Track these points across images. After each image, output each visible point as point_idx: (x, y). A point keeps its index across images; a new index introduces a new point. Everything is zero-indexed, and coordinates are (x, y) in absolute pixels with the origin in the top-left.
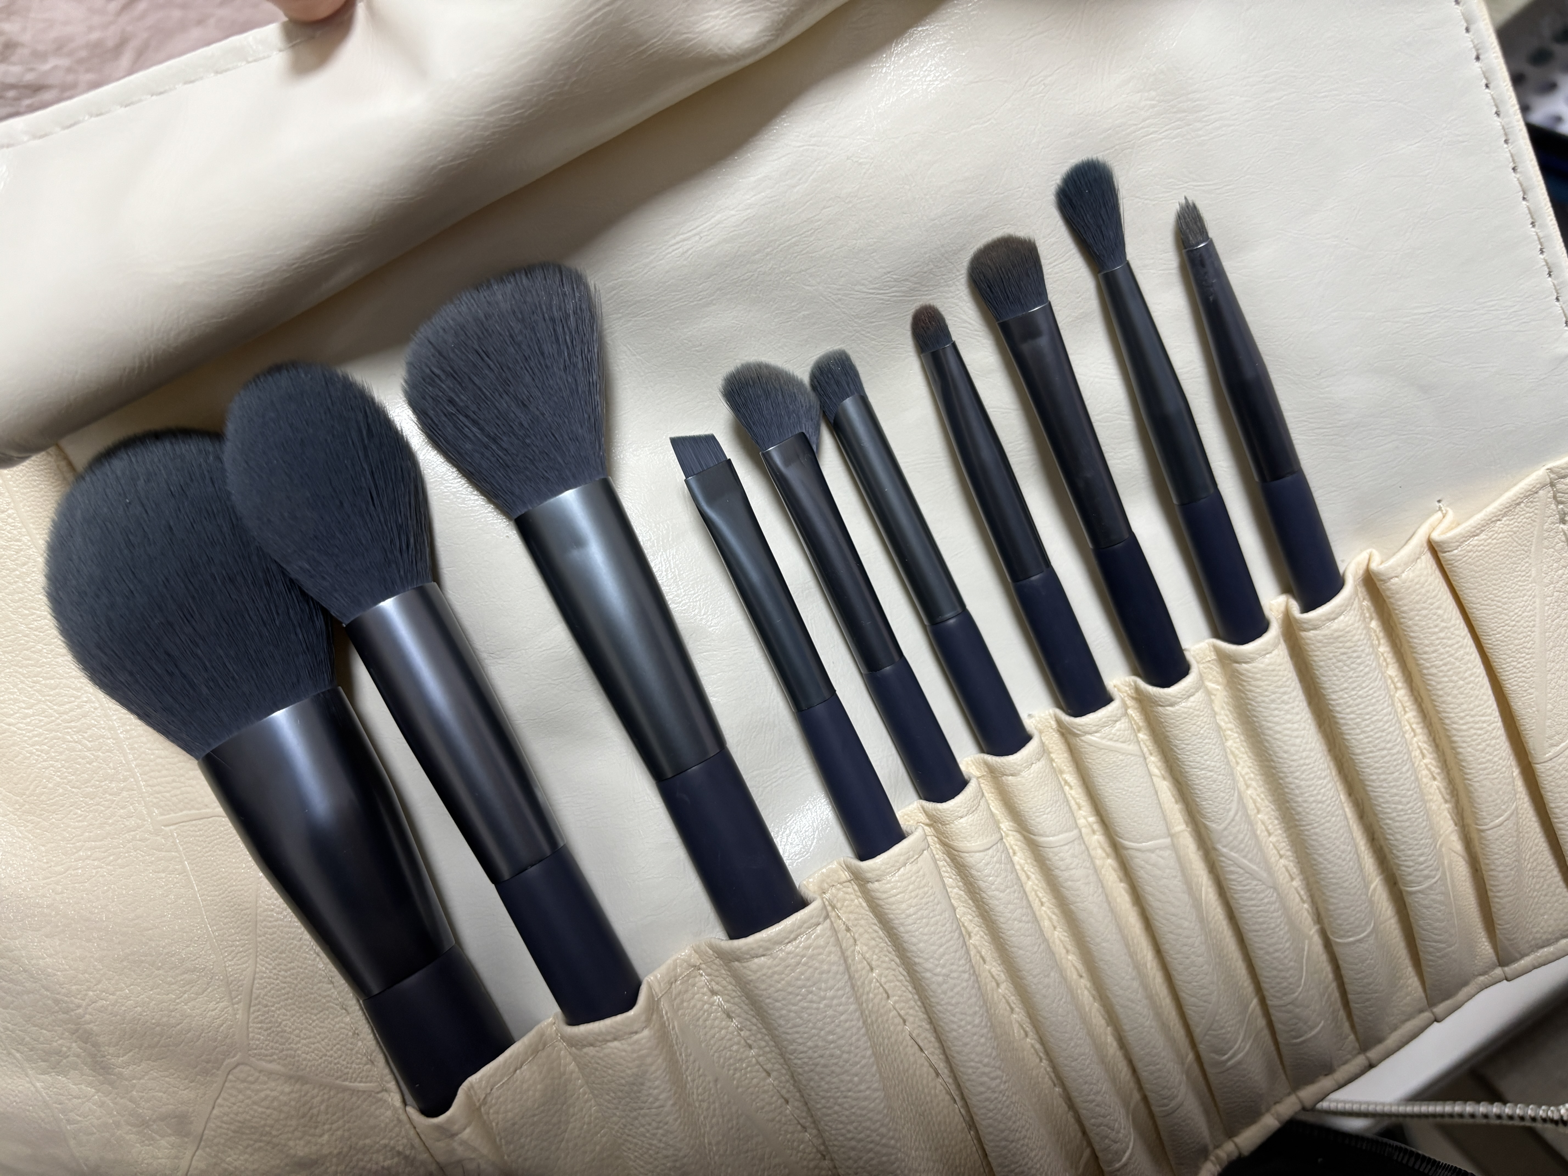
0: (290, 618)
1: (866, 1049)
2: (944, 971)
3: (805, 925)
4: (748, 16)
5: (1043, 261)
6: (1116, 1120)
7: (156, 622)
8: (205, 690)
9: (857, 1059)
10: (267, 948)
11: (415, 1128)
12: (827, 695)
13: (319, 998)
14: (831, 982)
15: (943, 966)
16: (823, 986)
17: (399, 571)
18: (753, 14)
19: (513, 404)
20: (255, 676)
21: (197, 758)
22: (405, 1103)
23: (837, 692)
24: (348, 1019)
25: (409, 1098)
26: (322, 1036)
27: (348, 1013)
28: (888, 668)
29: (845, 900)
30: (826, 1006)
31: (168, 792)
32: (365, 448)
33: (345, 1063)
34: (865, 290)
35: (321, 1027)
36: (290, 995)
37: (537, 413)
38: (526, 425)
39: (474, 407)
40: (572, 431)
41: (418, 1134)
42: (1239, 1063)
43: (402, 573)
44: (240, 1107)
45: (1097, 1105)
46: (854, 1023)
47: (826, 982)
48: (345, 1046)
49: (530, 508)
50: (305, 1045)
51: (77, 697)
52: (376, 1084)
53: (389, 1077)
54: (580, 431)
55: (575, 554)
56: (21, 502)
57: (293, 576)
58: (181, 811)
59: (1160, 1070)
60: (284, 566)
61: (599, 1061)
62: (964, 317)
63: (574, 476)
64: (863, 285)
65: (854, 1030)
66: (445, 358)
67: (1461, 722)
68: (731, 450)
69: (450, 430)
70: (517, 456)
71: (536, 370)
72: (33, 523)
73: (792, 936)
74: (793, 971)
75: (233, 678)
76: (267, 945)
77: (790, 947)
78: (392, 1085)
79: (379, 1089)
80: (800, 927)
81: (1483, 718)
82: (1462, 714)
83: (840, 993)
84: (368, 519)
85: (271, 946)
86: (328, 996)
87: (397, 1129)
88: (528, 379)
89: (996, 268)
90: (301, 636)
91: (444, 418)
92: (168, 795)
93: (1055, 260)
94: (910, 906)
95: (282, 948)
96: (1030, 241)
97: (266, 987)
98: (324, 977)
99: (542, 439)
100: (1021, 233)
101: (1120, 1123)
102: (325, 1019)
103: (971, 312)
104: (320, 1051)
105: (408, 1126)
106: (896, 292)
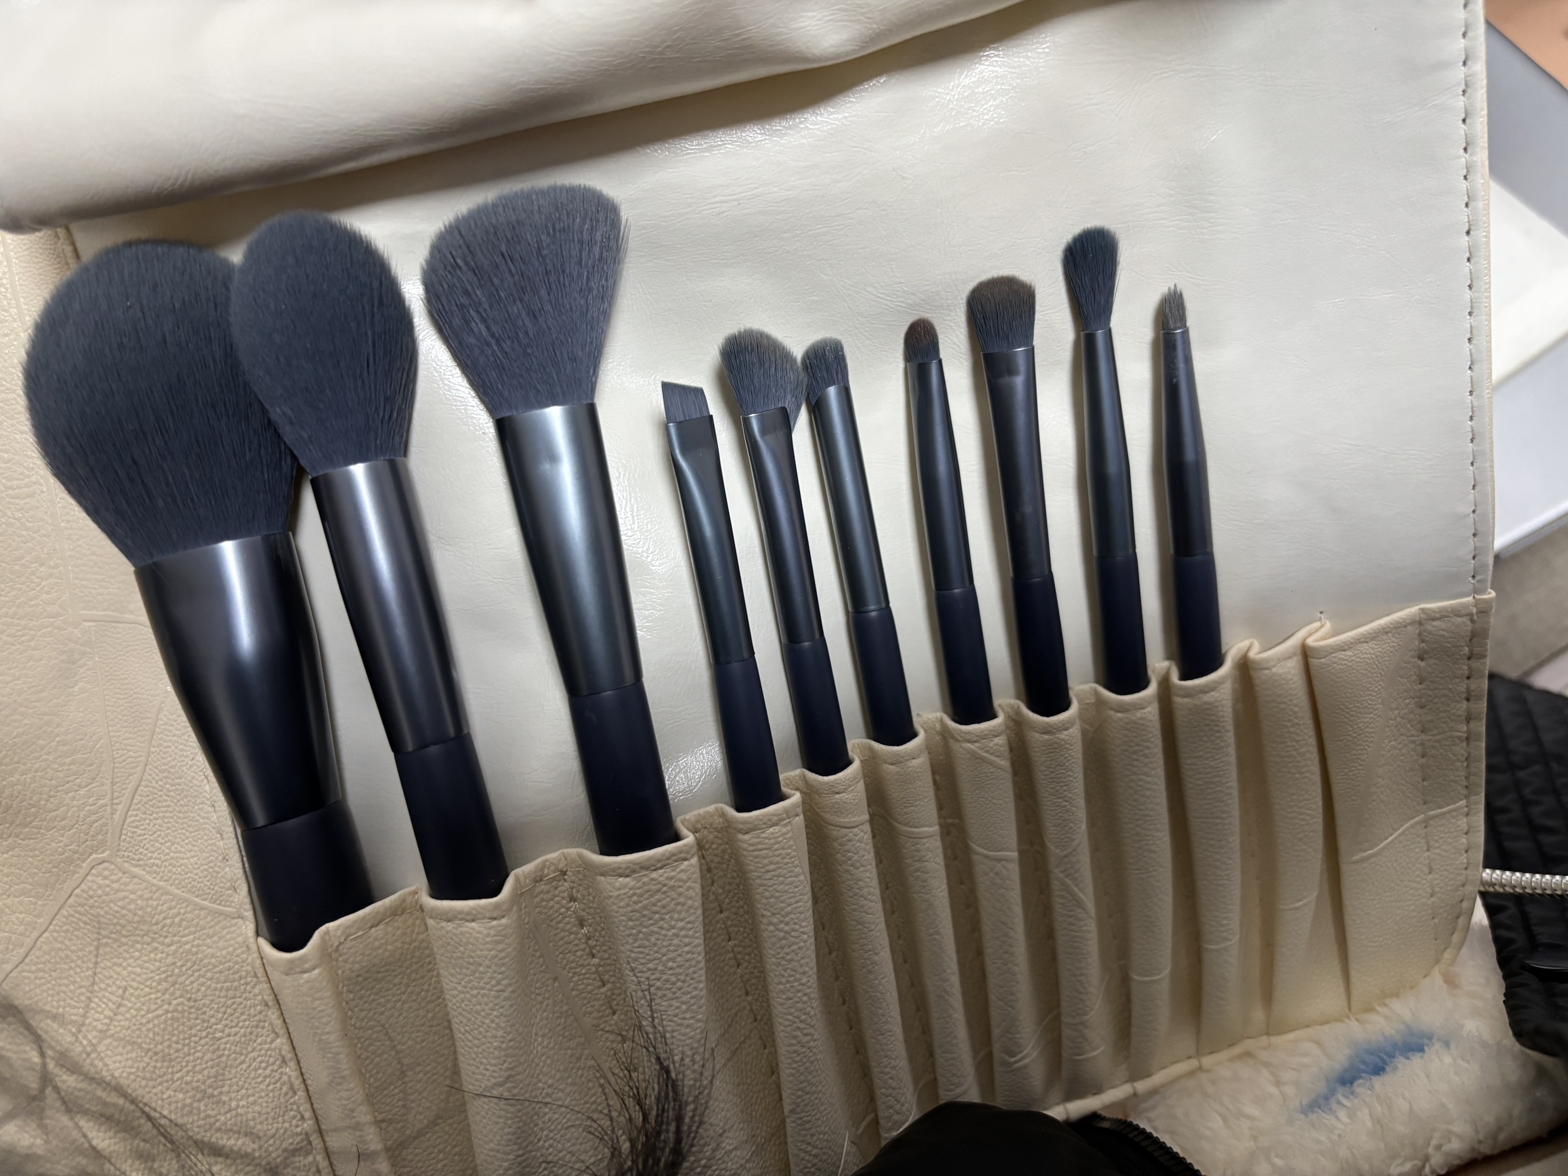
0: (260, 457)
1: (700, 982)
2: (787, 928)
3: (673, 858)
4: (840, 24)
5: (1038, 308)
6: (903, 1094)
7: (131, 427)
8: (160, 503)
9: (689, 989)
10: (158, 759)
11: (262, 958)
12: (746, 655)
13: (198, 818)
14: (683, 915)
15: (787, 924)
16: (676, 916)
17: (376, 440)
18: (845, 23)
19: (524, 313)
20: (213, 503)
21: (135, 565)
22: (258, 934)
23: (756, 655)
24: (222, 843)
25: (264, 929)
26: (193, 853)
27: (222, 839)
28: (806, 644)
29: (713, 843)
30: (674, 934)
31: (95, 589)
32: (373, 315)
33: (208, 884)
34: (874, 292)
35: (194, 846)
36: (171, 809)
37: (545, 326)
38: (531, 334)
39: (487, 307)
40: (572, 352)
41: (264, 965)
42: (1025, 1067)
43: (378, 442)
44: (96, 901)
45: (891, 1078)
46: (695, 956)
47: (680, 913)
48: (212, 868)
49: (515, 413)
50: (172, 858)
51: (28, 477)
52: (234, 910)
53: (248, 906)
54: (580, 353)
55: (546, 466)
56: (18, 274)
57: (274, 416)
58: (104, 610)
59: (954, 1059)
60: (267, 406)
61: (454, 937)
62: (955, 340)
63: (564, 394)
64: (875, 287)
65: (693, 963)
66: (471, 252)
67: (1289, 810)
68: (715, 408)
69: (457, 321)
70: (516, 361)
71: (553, 286)
72: (24, 298)
73: (659, 865)
74: (651, 896)
75: (192, 500)
76: (159, 757)
77: (654, 875)
78: (249, 914)
79: (237, 915)
80: (668, 859)
81: (1308, 812)
82: (1291, 804)
83: (689, 926)
84: (360, 383)
85: (163, 758)
86: (208, 818)
87: (244, 956)
88: (543, 292)
89: (995, 303)
90: (266, 476)
91: (455, 308)
92: (94, 592)
93: (1048, 309)
94: (772, 863)
95: (173, 763)
96: (1030, 286)
97: (148, 796)
98: (207, 800)
99: (543, 352)
100: (1024, 276)
101: (906, 1098)
102: (199, 839)
103: (962, 337)
104: (187, 867)
105: (256, 955)
106: (902, 302)
